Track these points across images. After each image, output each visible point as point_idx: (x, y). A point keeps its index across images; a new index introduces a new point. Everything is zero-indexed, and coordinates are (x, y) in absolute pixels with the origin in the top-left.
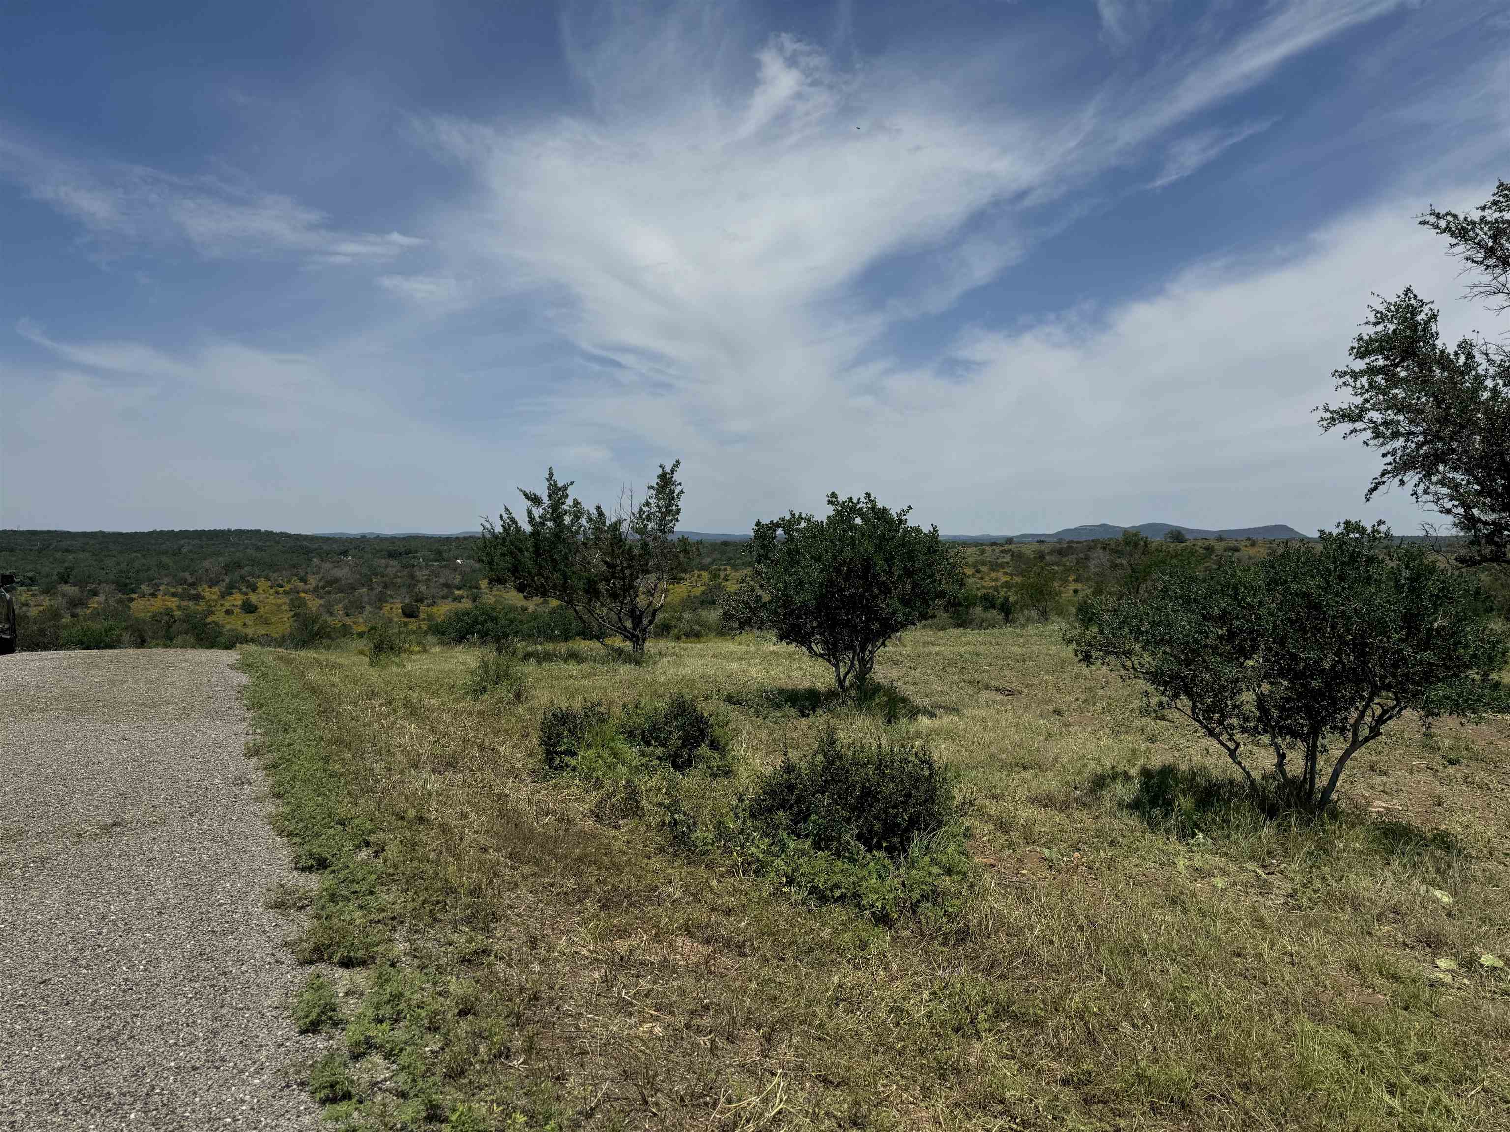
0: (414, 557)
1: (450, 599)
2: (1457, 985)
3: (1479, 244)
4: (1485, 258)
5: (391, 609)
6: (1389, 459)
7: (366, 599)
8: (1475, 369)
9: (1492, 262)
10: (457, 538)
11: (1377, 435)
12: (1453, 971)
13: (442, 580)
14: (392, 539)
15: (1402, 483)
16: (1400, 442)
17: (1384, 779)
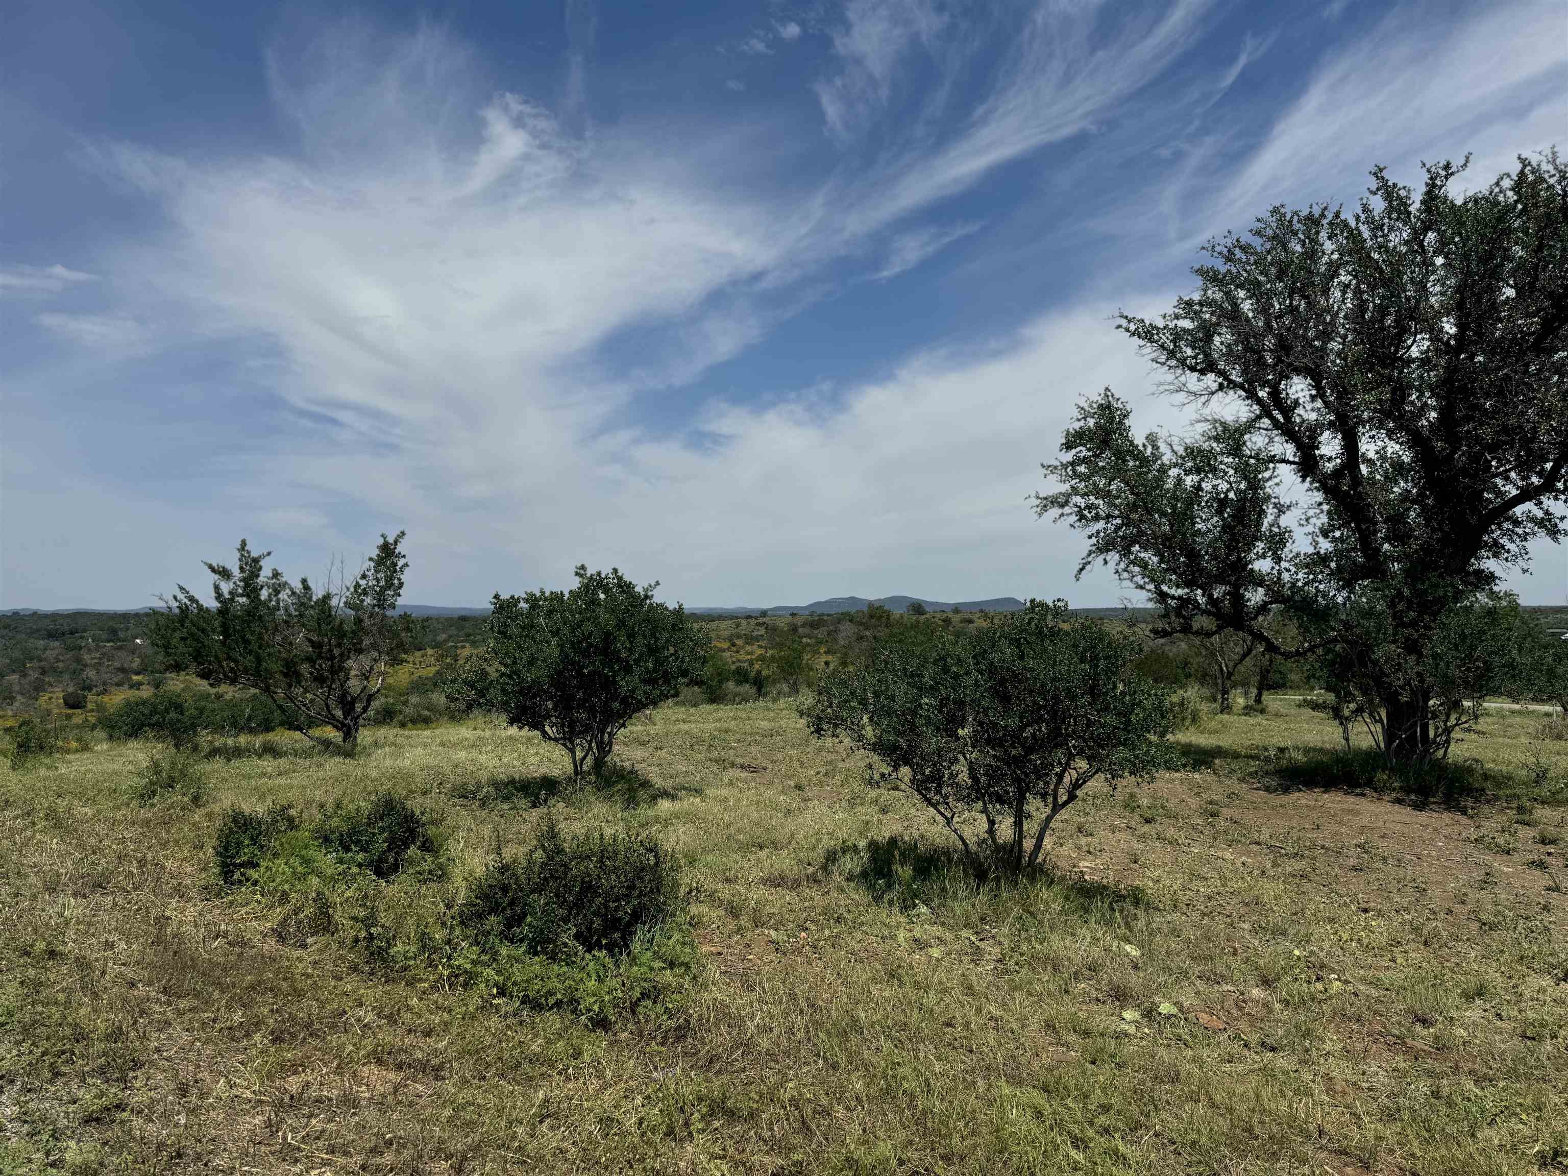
0: (82, 637)
1: (126, 686)
2: (1139, 1035)
3: (1162, 346)
4: (1167, 359)
5: (50, 699)
6: (1094, 540)
8: (1160, 458)
9: (1173, 363)
10: (137, 615)
11: (1082, 517)
12: (1137, 1021)
13: (117, 664)
14: (55, 616)
15: (1106, 562)
16: (1101, 525)
17: (1089, 839)
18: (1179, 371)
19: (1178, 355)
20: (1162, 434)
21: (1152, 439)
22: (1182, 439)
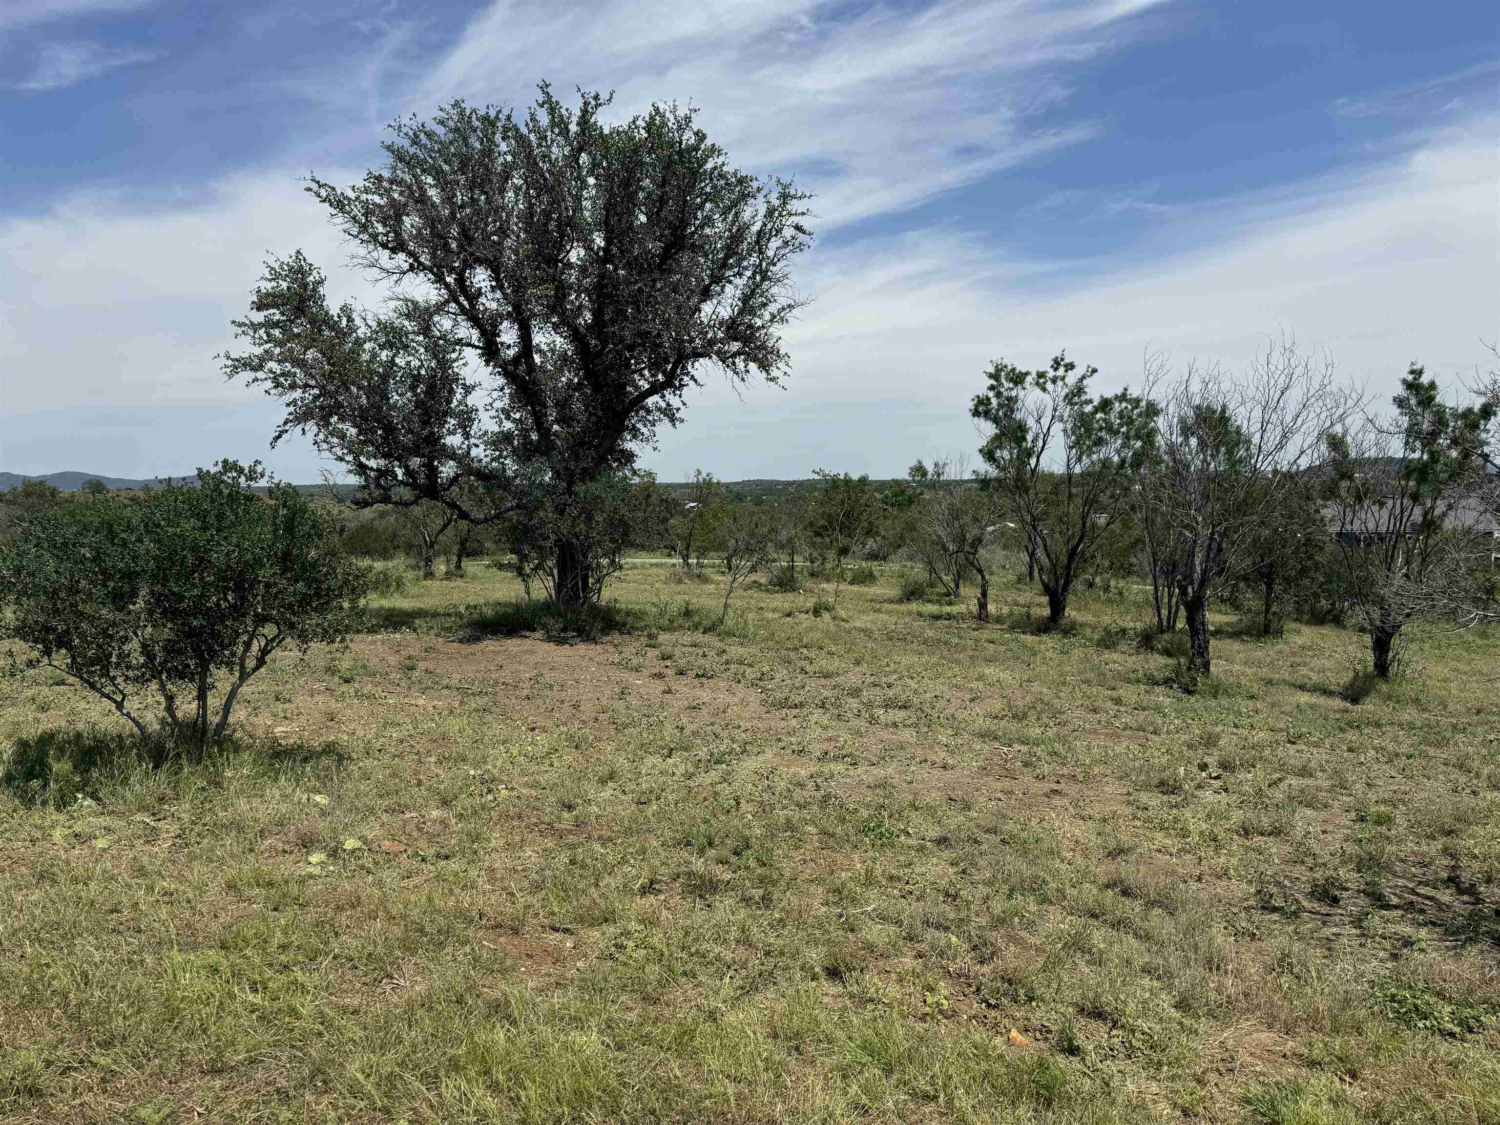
3: (354, 218)
6: (292, 409)
8: (355, 331)
11: (278, 385)
12: (323, 862)
15: (304, 433)
17: (287, 705)
18: (371, 247)
19: (370, 230)
20: (357, 307)
21: (346, 310)
22: (375, 315)
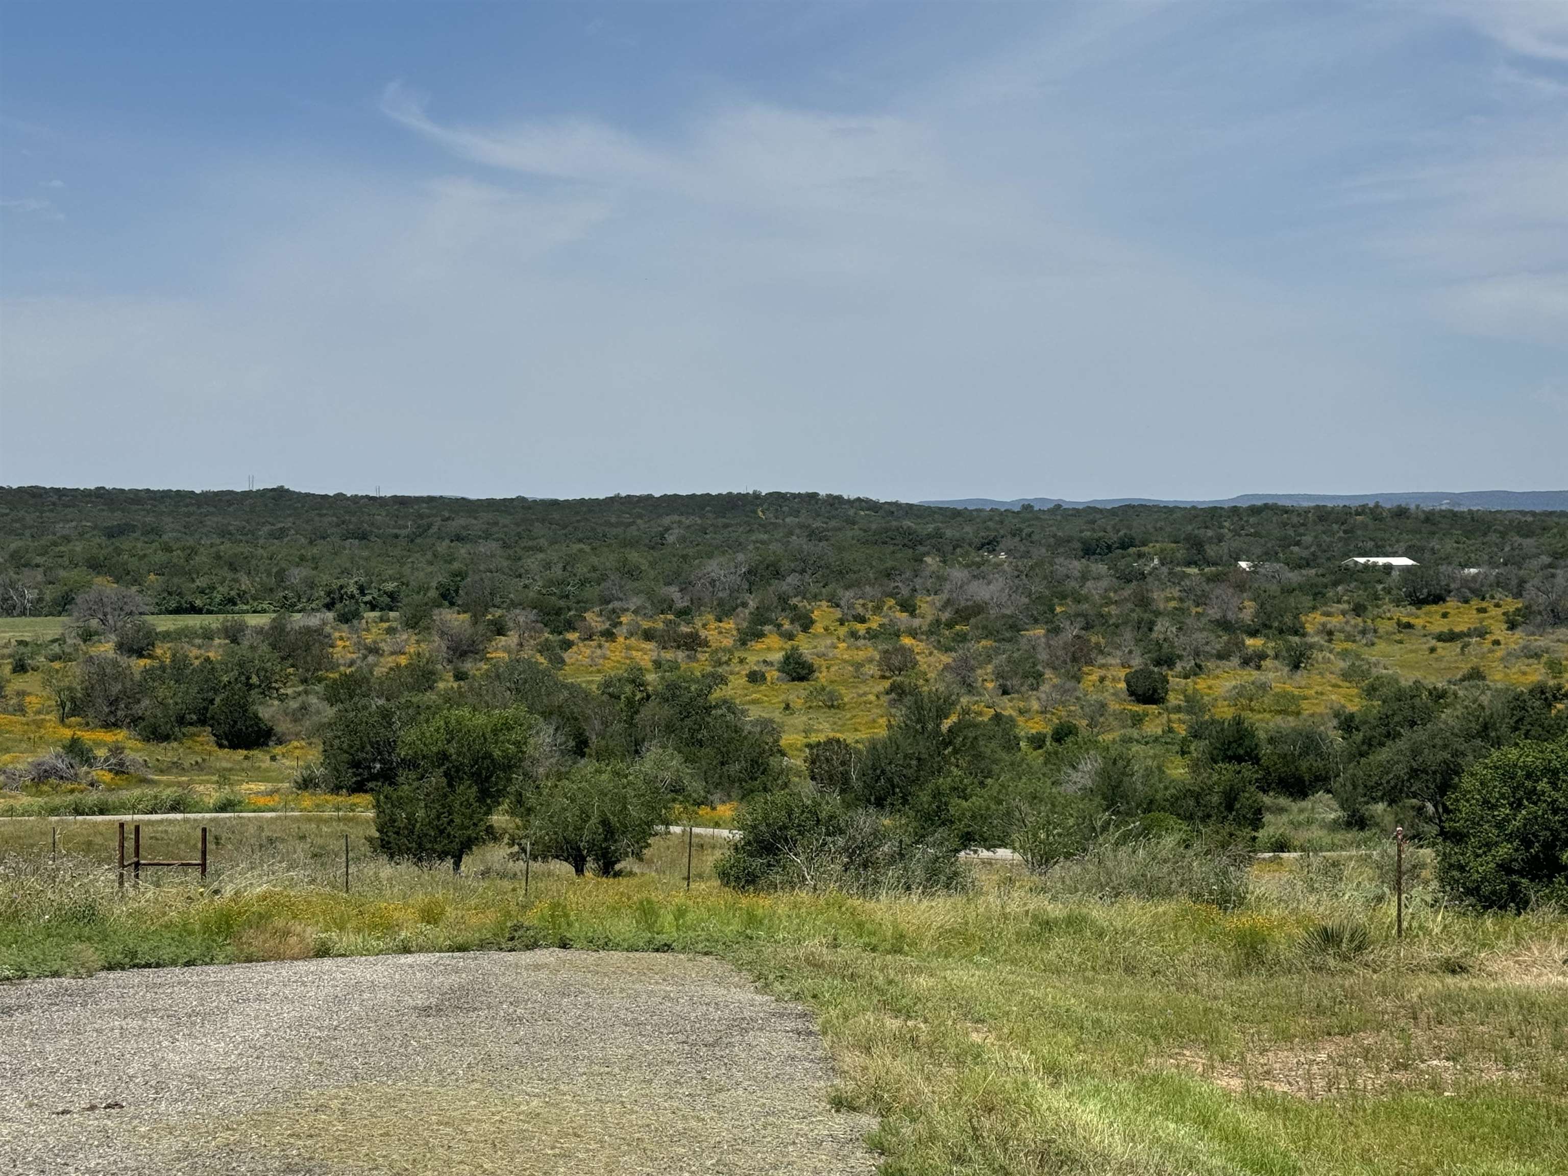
0: (1140, 556)
1: (1235, 661)
5: (1102, 679)
7: (1043, 656)
10: (1235, 511)
13: (1214, 613)
14: (1090, 513)
